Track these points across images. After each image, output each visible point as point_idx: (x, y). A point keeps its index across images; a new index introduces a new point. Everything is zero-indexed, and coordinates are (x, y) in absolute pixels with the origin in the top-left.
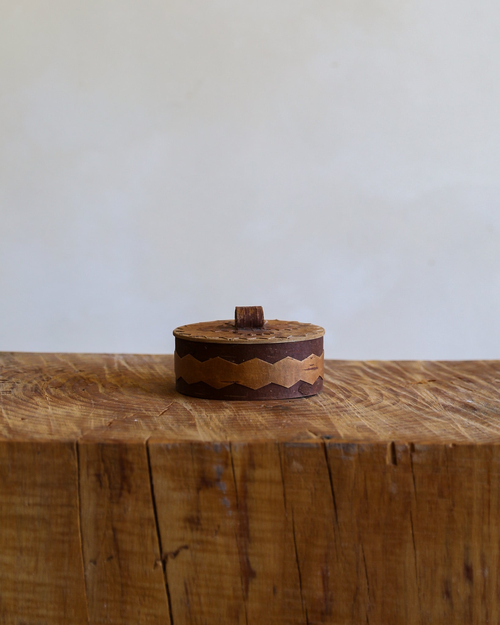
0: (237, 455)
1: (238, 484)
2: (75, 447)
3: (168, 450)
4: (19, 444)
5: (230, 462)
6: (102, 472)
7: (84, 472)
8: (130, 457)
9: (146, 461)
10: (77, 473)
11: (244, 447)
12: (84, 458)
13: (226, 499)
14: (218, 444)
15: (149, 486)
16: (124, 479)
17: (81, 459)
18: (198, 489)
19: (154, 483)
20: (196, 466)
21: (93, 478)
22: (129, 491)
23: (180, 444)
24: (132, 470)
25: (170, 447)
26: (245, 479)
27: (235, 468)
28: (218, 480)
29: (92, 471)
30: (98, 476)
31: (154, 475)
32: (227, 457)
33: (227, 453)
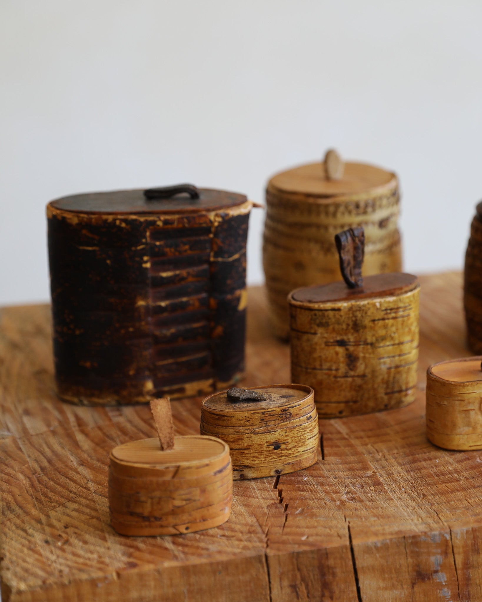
0: (458, 541)
1: (459, 572)
2: (264, 560)
3: (377, 548)
4: (195, 566)
5: (451, 550)
6: (298, 582)
7: (275, 585)
8: (331, 562)
9: (351, 563)
10: (268, 587)
11: (467, 532)
12: (275, 570)
13: (445, 589)
14: (436, 533)
15: (355, 589)
16: (326, 585)
17: (272, 572)
18: (413, 584)
19: (361, 585)
20: (410, 560)
21: (288, 590)
22: (332, 598)
23: (391, 540)
24: (334, 574)
25: (379, 545)
26: (467, 565)
27: (456, 556)
28: (436, 572)
29: (286, 583)
30: (294, 587)
31: (361, 577)
32: (447, 545)
33: (447, 541)
